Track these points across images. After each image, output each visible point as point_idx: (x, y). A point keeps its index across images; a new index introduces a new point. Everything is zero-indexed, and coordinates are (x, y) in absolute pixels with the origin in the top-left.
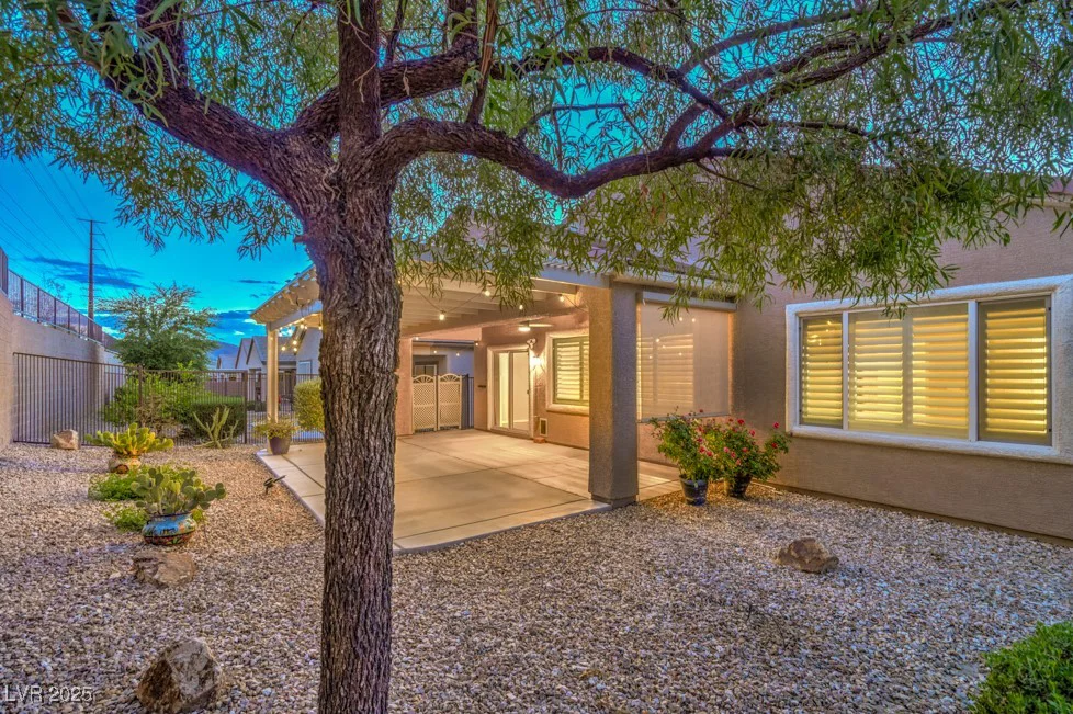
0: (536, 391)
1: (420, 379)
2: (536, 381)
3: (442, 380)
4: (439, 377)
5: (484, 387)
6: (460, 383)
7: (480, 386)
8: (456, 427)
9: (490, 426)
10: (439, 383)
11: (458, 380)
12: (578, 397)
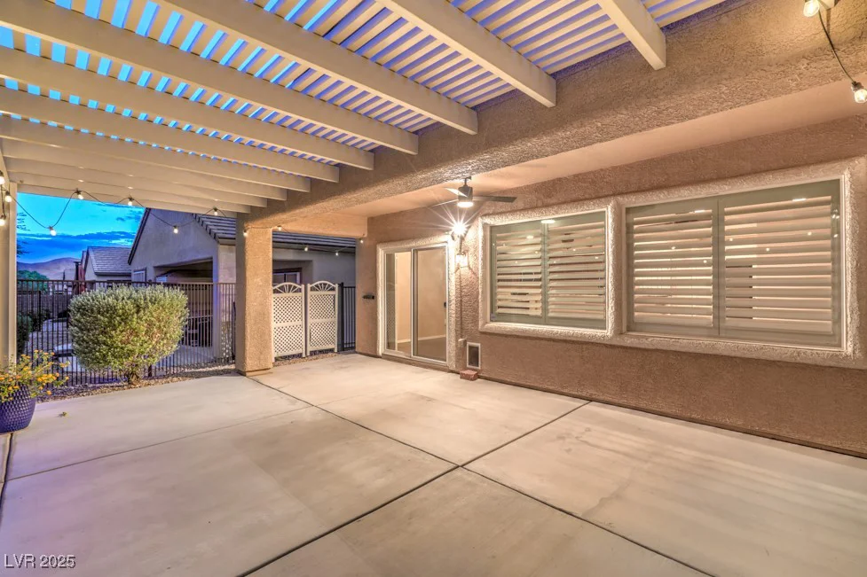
0: (460, 303)
1: (282, 288)
2: (460, 288)
3: (312, 289)
4: (309, 286)
5: (371, 297)
6: (336, 293)
7: (365, 297)
8: (331, 350)
9: (381, 350)
10: (309, 293)
11: (333, 289)
12: (539, 313)
